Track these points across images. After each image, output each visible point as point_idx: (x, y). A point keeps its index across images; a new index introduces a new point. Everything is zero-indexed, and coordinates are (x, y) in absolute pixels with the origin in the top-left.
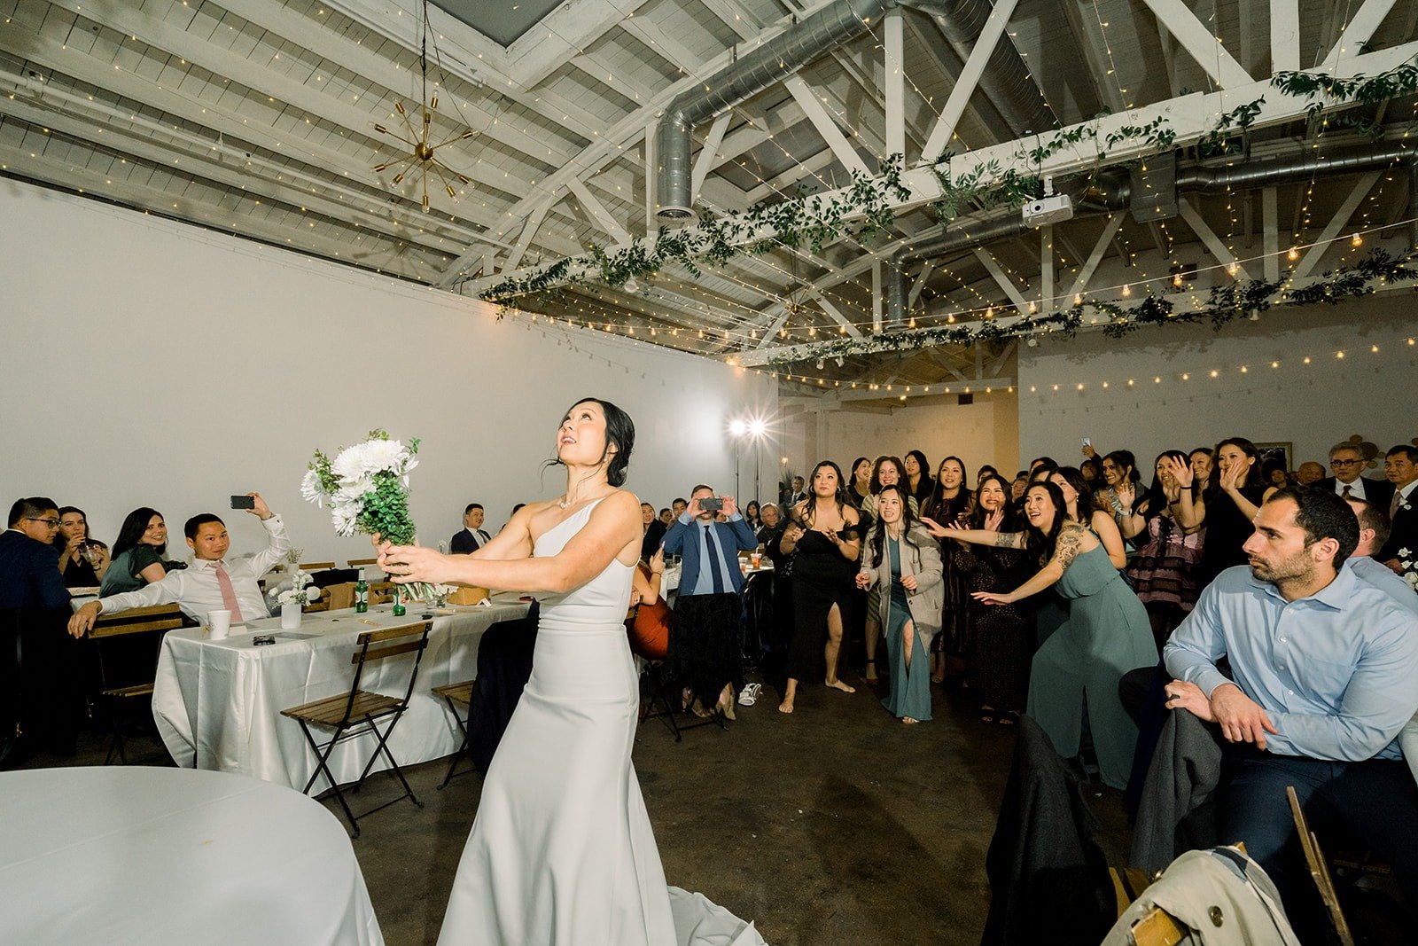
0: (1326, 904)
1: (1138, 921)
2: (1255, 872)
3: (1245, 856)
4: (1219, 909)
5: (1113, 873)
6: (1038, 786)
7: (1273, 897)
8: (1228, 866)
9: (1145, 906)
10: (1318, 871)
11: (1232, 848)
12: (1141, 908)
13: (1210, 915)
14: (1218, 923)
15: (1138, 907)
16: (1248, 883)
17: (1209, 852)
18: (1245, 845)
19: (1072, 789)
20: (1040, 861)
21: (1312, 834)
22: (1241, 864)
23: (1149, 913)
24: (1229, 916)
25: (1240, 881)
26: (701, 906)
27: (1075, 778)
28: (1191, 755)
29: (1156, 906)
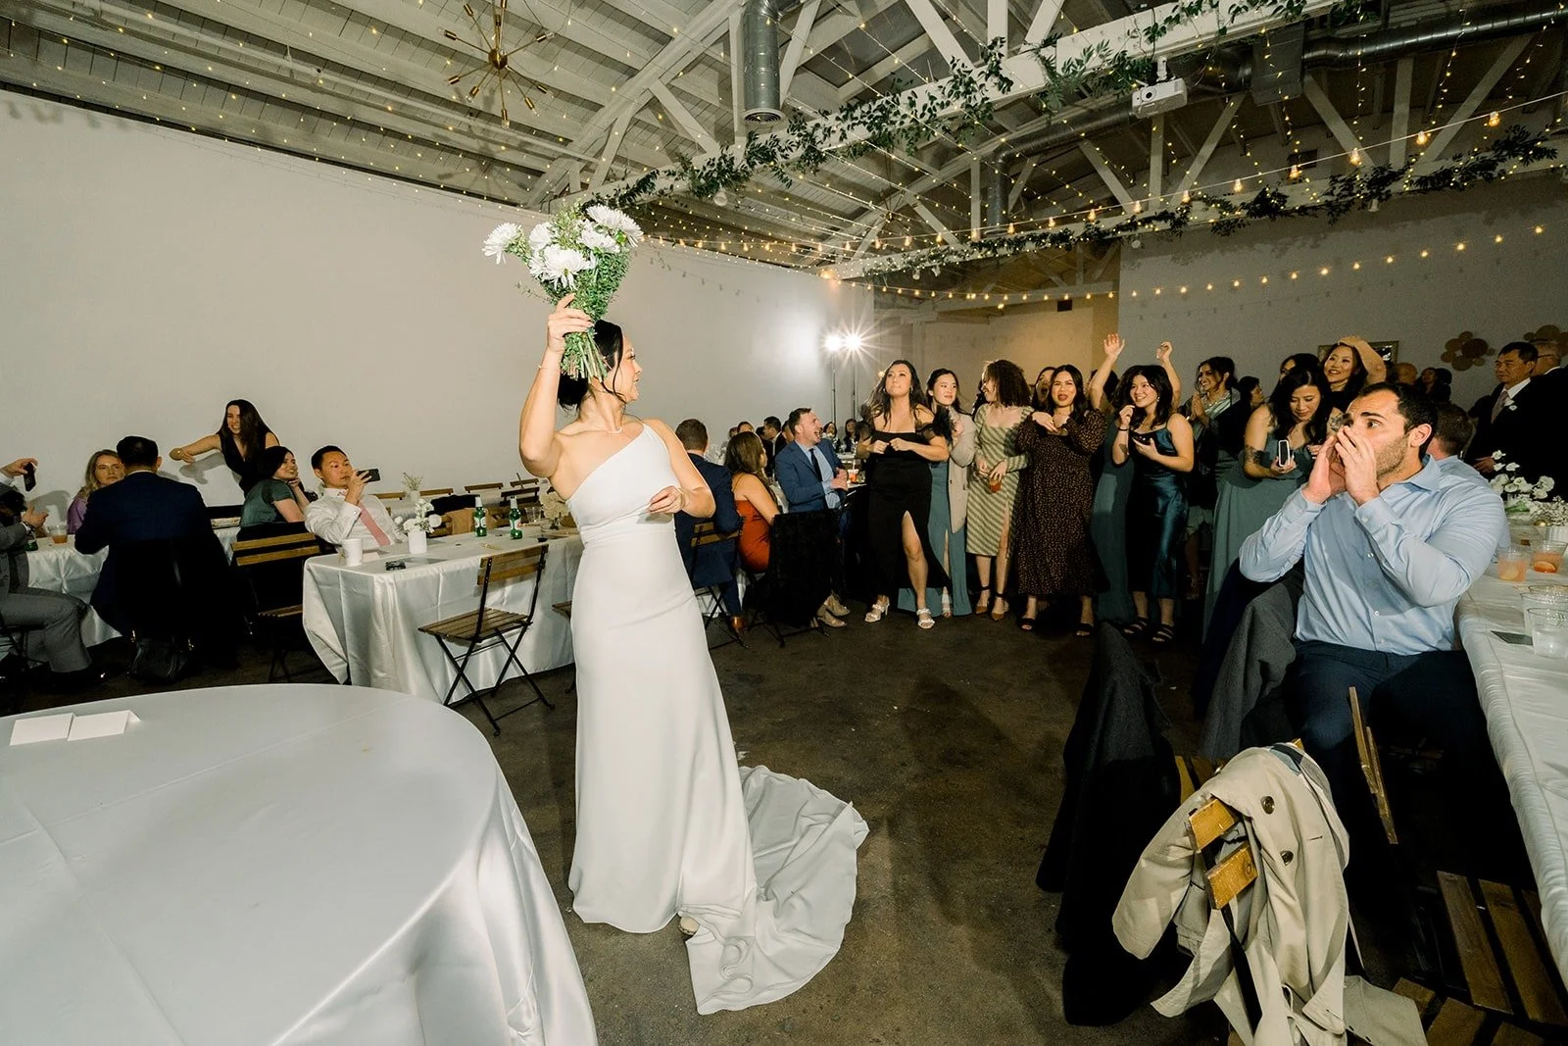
0: (1372, 792)
1: (1195, 810)
2: (1309, 766)
3: (1301, 751)
4: (1271, 798)
5: (1179, 761)
6: (1114, 690)
7: (1323, 787)
8: (1285, 761)
9: (1203, 796)
10: (1369, 765)
11: (1289, 744)
12: (1200, 798)
13: (1262, 803)
14: (1268, 810)
15: (1196, 798)
16: (1301, 775)
17: (1268, 749)
18: (1302, 741)
19: (1146, 692)
20: (1112, 753)
21: (1368, 729)
22: (1296, 758)
23: (1207, 803)
24: (1280, 804)
25: (1294, 775)
26: (806, 791)
27: (1149, 681)
28: (1264, 657)
29: (1213, 797)
